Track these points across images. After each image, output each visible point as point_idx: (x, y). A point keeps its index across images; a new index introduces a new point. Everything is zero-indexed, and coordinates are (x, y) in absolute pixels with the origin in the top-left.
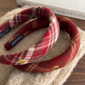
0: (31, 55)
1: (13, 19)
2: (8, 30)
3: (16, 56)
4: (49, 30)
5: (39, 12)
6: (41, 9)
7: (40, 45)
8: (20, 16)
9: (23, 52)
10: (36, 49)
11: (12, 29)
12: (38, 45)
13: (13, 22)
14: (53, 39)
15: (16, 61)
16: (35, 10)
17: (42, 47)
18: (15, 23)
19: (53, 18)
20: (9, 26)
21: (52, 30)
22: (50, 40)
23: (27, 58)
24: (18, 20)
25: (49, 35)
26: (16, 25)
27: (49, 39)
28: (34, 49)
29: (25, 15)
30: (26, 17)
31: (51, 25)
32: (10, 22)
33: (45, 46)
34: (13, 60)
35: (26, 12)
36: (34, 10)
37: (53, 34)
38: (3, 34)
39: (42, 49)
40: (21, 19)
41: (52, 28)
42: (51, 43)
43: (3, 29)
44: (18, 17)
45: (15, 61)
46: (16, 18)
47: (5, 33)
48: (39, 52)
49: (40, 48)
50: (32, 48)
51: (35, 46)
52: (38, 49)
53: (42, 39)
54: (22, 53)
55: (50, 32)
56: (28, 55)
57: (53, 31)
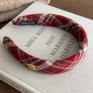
0: (44, 68)
1: (46, 16)
2: (34, 23)
3: (30, 59)
4: (76, 56)
5: (73, 28)
6: (78, 28)
7: (59, 64)
8: (53, 18)
9: (40, 60)
10: (54, 66)
11: (37, 24)
12: (57, 63)
13: (43, 19)
14: (74, 66)
15: (27, 63)
16: (71, 24)
17: (59, 68)
18: (44, 21)
19: (86, 45)
20: (37, 20)
21: (79, 57)
22: (70, 66)
23: (39, 67)
24: (50, 20)
25: (73, 61)
26: (43, 24)
27: (70, 64)
28: (52, 65)
29: (58, 21)
30: (58, 23)
31: (81, 52)
32: (41, 17)
33: (63, 68)
34: (24, 60)
35: (62, 18)
36: (70, 22)
37: (77, 62)
38: (27, 23)
39: (58, 69)
40: (52, 22)
41: (80, 55)
42: (69, 68)
43: (30, 19)
44: (51, 18)
45: (26, 61)
46: (49, 18)
47: (29, 23)
48: (53, 70)
49: (57, 67)
50: (50, 63)
51: (54, 63)
52: (56, 67)
53: (65, 60)
54: (38, 60)
55: (76, 58)
56: (42, 66)
57: (79, 59)
